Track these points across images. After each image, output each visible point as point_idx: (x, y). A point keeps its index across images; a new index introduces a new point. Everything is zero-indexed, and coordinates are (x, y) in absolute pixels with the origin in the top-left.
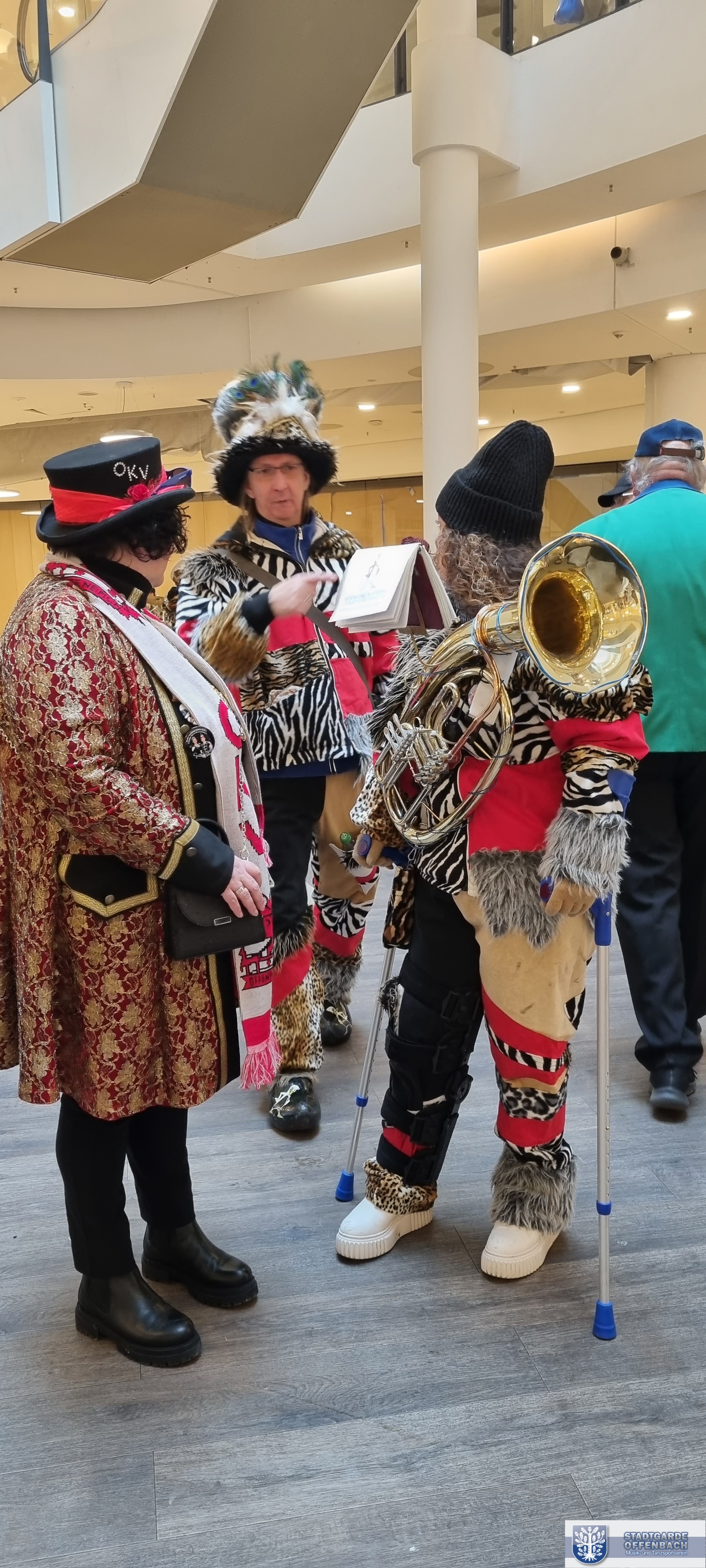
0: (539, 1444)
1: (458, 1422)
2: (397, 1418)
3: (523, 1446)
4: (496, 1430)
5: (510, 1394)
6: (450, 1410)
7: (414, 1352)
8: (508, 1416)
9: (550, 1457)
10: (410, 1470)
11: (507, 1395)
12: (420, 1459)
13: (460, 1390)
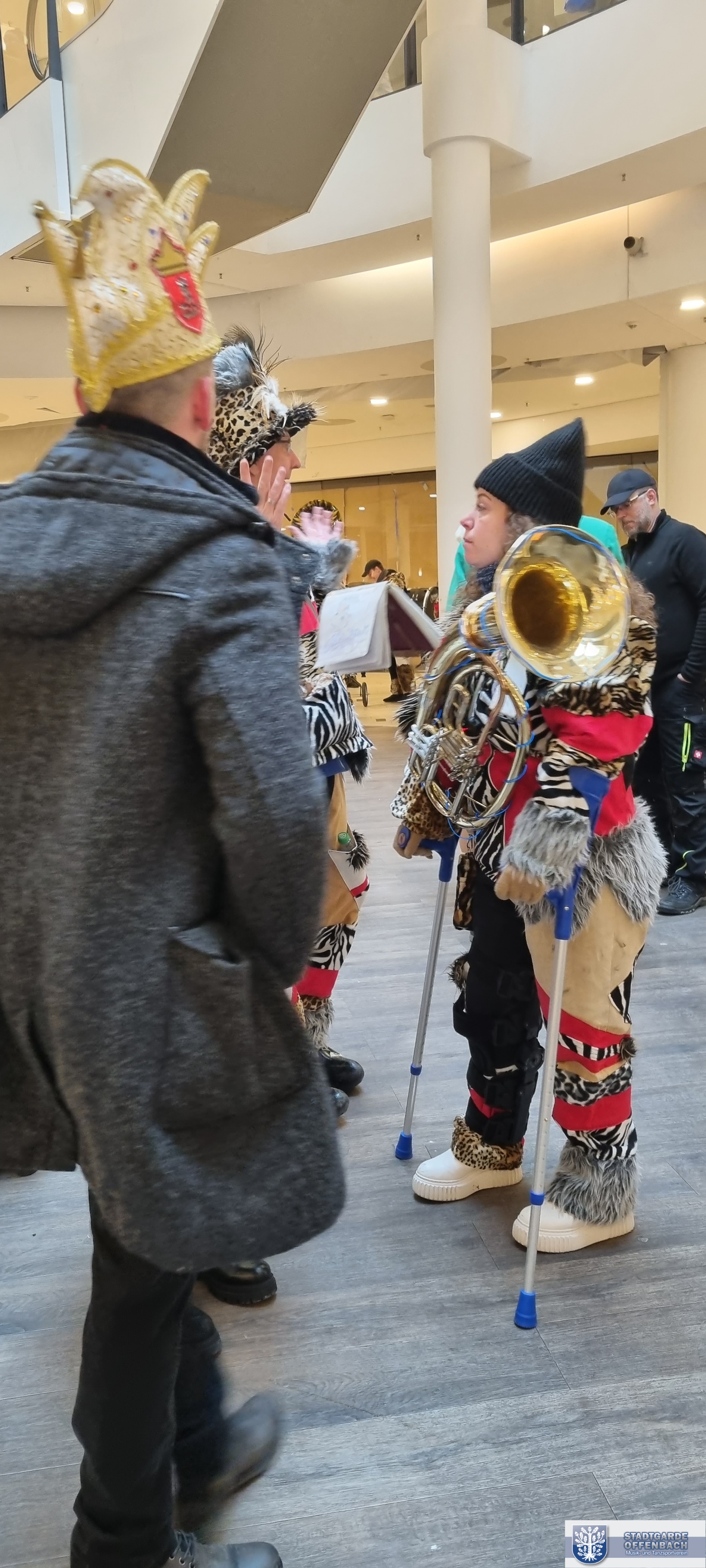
0: (560, 1442)
1: (478, 1420)
2: (417, 1415)
3: (544, 1444)
4: (516, 1429)
5: (532, 1392)
6: (470, 1407)
7: (433, 1350)
8: (529, 1414)
9: (573, 1455)
10: (430, 1469)
11: (527, 1393)
12: (441, 1456)
13: (481, 1388)
